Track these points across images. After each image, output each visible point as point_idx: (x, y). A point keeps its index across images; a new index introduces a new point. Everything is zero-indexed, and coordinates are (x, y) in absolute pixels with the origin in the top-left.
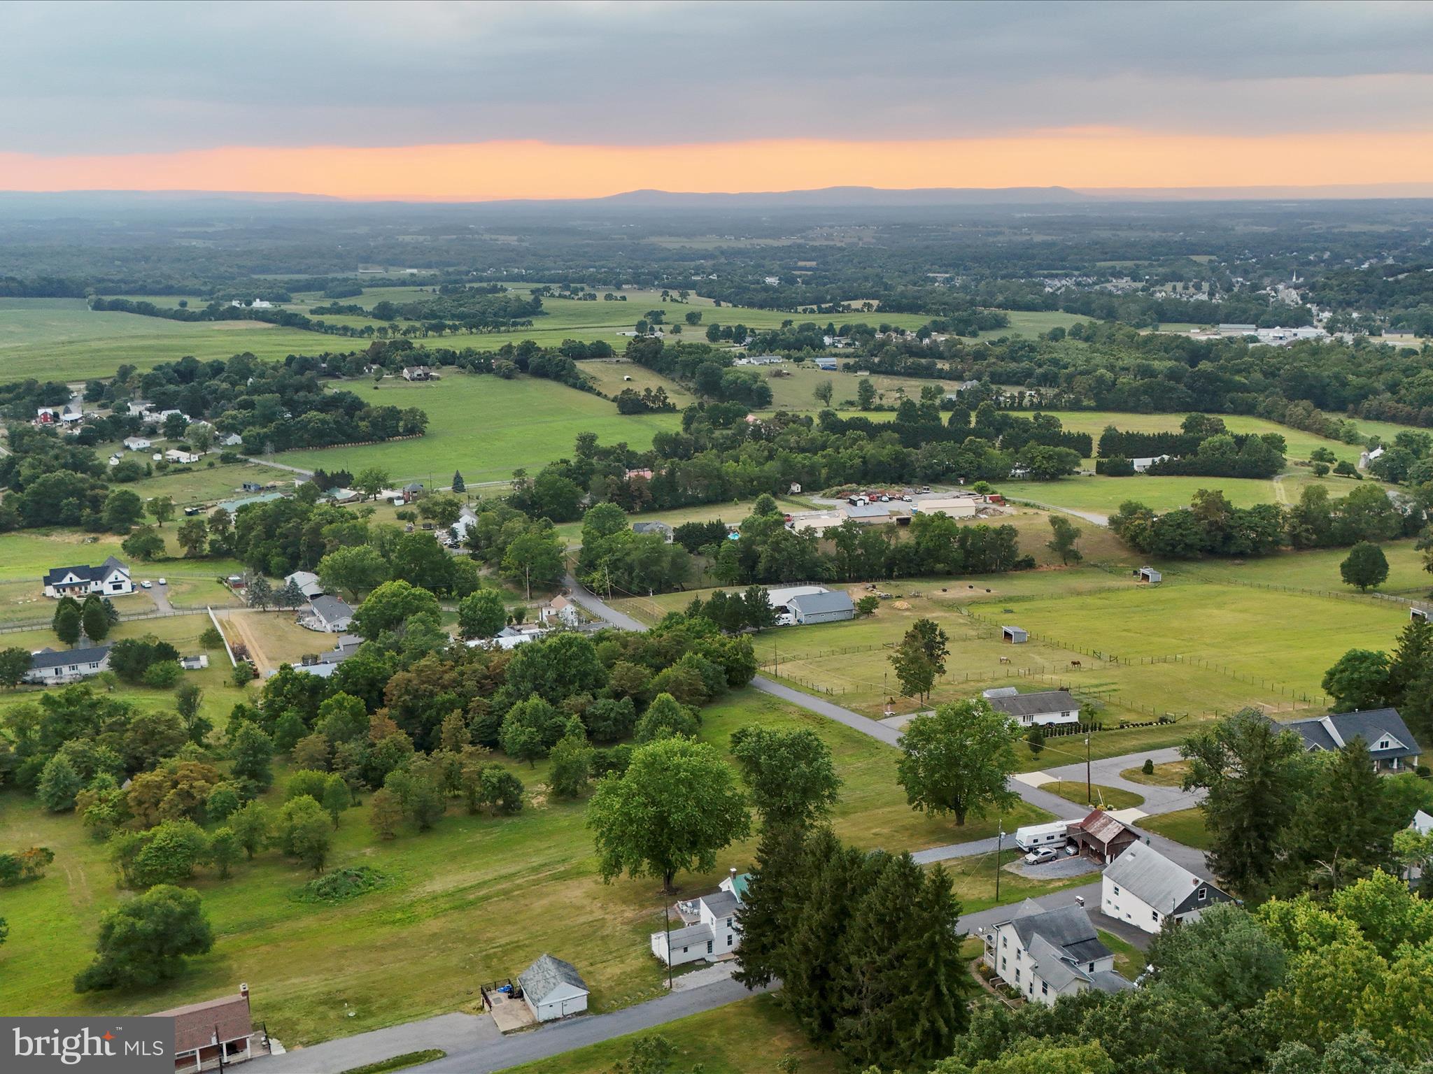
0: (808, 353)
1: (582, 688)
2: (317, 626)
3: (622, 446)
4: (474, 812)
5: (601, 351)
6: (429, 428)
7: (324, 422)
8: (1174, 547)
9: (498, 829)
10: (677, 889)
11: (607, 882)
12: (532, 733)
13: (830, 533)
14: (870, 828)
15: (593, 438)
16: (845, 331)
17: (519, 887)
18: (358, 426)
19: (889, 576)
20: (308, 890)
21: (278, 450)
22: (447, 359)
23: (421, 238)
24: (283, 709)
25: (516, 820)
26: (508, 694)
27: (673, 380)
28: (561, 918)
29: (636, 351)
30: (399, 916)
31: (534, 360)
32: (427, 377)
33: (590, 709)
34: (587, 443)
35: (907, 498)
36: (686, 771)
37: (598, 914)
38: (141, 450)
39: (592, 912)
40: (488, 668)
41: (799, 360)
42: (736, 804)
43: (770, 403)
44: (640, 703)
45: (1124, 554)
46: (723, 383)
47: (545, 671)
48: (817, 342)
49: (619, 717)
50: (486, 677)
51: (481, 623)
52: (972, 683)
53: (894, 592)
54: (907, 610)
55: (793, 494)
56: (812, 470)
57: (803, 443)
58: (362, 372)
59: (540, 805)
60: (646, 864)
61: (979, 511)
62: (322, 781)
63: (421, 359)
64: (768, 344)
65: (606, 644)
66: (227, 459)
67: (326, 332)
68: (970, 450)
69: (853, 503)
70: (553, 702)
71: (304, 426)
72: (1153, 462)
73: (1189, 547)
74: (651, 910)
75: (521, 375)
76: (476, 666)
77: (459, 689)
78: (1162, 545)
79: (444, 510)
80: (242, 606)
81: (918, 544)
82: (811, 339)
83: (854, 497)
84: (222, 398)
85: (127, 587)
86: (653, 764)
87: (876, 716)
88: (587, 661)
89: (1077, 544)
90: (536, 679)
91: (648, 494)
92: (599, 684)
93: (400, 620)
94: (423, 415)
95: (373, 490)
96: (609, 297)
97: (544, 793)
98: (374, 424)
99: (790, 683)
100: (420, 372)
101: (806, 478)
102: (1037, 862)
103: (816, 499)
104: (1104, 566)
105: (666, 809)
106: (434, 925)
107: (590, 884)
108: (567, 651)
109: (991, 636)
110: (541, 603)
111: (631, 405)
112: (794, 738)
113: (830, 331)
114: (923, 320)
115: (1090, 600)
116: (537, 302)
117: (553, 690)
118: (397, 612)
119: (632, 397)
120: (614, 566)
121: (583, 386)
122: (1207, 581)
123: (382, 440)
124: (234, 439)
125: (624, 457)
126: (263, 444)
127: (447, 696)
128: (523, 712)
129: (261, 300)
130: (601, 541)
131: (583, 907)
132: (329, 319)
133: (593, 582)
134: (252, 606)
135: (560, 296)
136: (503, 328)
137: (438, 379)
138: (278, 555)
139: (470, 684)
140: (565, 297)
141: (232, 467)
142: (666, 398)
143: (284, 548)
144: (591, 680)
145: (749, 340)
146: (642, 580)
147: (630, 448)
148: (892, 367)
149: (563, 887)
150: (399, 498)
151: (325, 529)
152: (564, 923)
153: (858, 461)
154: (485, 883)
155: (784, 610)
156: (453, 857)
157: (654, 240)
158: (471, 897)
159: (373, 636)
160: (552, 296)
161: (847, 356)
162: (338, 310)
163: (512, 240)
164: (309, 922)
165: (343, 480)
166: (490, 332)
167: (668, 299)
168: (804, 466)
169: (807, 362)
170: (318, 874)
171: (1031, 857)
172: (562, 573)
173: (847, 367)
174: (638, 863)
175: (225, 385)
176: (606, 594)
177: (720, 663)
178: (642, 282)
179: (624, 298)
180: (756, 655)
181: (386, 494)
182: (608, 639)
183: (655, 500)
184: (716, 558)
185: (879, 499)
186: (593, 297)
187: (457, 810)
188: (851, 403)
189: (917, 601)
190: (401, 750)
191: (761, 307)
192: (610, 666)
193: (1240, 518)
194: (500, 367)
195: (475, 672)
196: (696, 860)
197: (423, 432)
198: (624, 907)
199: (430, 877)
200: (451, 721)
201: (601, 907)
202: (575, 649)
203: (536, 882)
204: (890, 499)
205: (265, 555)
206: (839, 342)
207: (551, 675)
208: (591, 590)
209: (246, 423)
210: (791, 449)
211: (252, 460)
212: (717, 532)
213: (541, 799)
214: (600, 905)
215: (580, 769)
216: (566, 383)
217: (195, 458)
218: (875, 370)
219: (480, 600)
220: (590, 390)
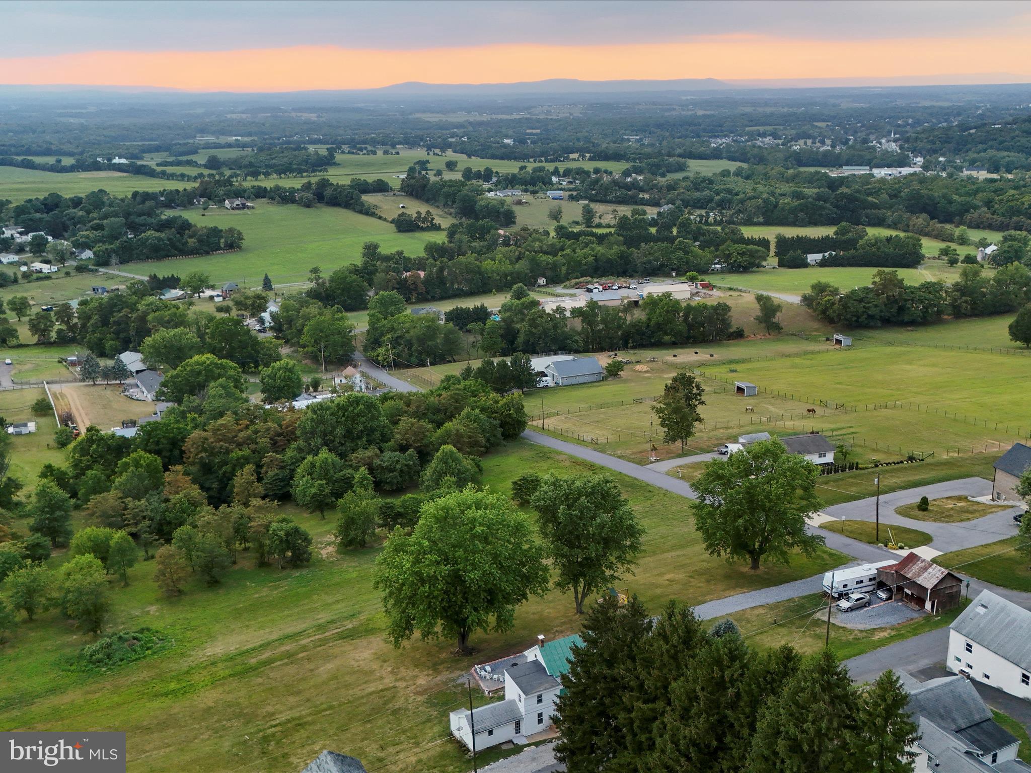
0: (541, 188)
1: (370, 442)
2: (139, 396)
3: (400, 253)
4: (263, 564)
5: (381, 187)
6: (245, 243)
7: (159, 239)
8: (858, 317)
9: (284, 583)
10: (473, 649)
11: (397, 644)
12: (321, 485)
13: (576, 312)
14: (661, 574)
15: (376, 247)
16: (567, 173)
17: (304, 648)
18: (187, 242)
19: (625, 347)
20: (81, 657)
21: (123, 261)
22: (260, 193)
23: (244, 116)
24: (89, 467)
25: (305, 572)
26: (300, 450)
27: (438, 207)
28: (347, 686)
29: (408, 186)
30: (173, 686)
31: (328, 192)
32: (244, 207)
33: (377, 462)
34: (371, 250)
35: (633, 286)
36: (481, 525)
37: (389, 681)
38: (10, 263)
39: (381, 678)
40: (280, 426)
41: (534, 193)
42: (533, 558)
43: (514, 223)
44: (424, 456)
45: (816, 325)
46: (477, 207)
47: (334, 429)
48: (547, 180)
49: (405, 468)
50: (279, 435)
51: (280, 389)
52: (722, 431)
53: (634, 358)
54: (647, 372)
55: (540, 286)
56: (555, 267)
57: (545, 248)
58: (193, 204)
59: (329, 555)
60: (439, 626)
61: (693, 295)
62: (108, 538)
63: (239, 194)
64: (510, 182)
65: (390, 403)
66: (81, 269)
67: (168, 179)
68: (679, 249)
69: (590, 291)
70: (342, 456)
71: (144, 242)
72: (824, 256)
73: (871, 317)
74: (445, 676)
75: (318, 205)
76: (270, 424)
77: (253, 446)
78: (849, 316)
79: (254, 302)
80: (75, 380)
81: (649, 319)
82: (543, 178)
83: (590, 286)
84: (79, 223)
86: (446, 518)
87: (642, 462)
88: (373, 418)
89: (778, 317)
90: (325, 435)
91: (422, 290)
92: (385, 438)
93: (202, 386)
94: (240, 233)
95: (197, 289)
96: (386, 152)
97: (333, 543)
98: (200, 241)
99: (557, 434)
100: (238, 202)
101: (549, 273)
102: (851, 609)
103: (559, 290)
104: (799, 335)
105: (461, 566)
106: (209, 697)
107: (379, 643)
108: (355, 408)
109: (725, 391)
110: (334, 374)
111: (405, 225)
112: (593, 487)
113: (556, 172)
114: (624, 166)
115: (797, 360)
116: (333, 157)
117: (342, 445)
118: (201, 379)
119: (407, 219)
120: (396, 342)
121: (368, 212)
122: (890, 344)
123: (207, 253)
124: (88, 254)
125: (401, 261)
126: (110, 257)
127: (240, 453)
128: (313, 465)
129: (120, 158)
130: (385, 322)
131: (372, 672)
132: (169, 170)
133: (378, 356)
134: (83, 380)
135: (349, 153)
136: (305, 174)
137: (253, 208)
138: (112, 340)
139: (264, 441)
140: (353, 153)
141: (85, 275)
142: (433, 219)
143: (117, 333)
144: (377, 434)
145: (494, 179)
146: (420, 353)
147: (406, 254)
148: (605, 196)
149: (352, 648)
150: (218, 296)
151: (150, 317)
152: (351, 692)
153: (591, 259)
154: (269, 644)
155: (544, 374)
156: (237, 614)
157: (418, 115)
158: (253, 661)
159: (179, 401)
160: (343, 152)
161: (570, 190)
162: (179, 164)
163: (313, 117)
164: (74, 696)
165: (172, 282)
166: (295, 177)
167: (431, 153)
168: (548, 264)
169: (540, 194)
170: (96, 638)
171: (844, 604)
172: (353, 350)
173: (571, 198)
174: (431, 625)
175: (81, 213)
176: (389, 366)
177: (495, 418)
178: (411, 143)
179: (398, 153)
180: (526, 410)
181: (208, 293)
182: (392, 398)
183: (427, 292)
184: (482, 334)
185: (610, 288)
186: (374, 153)
187: (247, 563)
188: (577, 223)
189: (654, 365)
190: (194, 504)
191: (502, 158)
192: (396, 423)
193: (912, 293)
194: (301, 198)
195: (268, 429)
196: (492, 619)
197: (240, 247)
198: (416, 672)
199: (211, 637)
200: (244, 476)
201: (392, 672)
202: (361, 406)
203: (323, 642)
204: (619, 288)
205: (101, 340)
206: (563, 180)
207: (340, 431)
208: (376, 363)
209: (97, 241)
210: (535, 252)
211: (101, 270)
212: (482, 314)
213: (330, 549)
214: (390, 669)
215: (368, 520)
216: (354, 210)
217: (54, 269)
218: (593, 200)
219: (279, 369)
220: (373, 215)
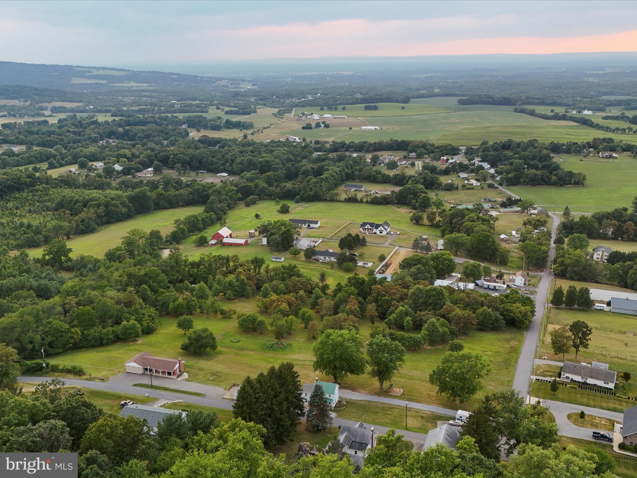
6: (586, 182)
18: (551, 178)
20: (267, 344)
32: (610, 157)
38: (463, 178)
63: (613, 148)
67: (599, 129)
71: (527, 176)
80: (409, 247)
85: (384, 233)
94: (584, 177)
95: (526, 209)
98: (559, 178)
100: (608, 154)
108: (433, 292)
120: (562, 263)
123: (562, 185)
127: (387, 298)
129: (588, 110)
132: (604, 123)
137: (616, 158)
141: (490, 190)
162: (616, 118)
172: (547, 261)
197: (583, 184)
199: (299, 353)
209: (506, 171)
211: (500, 188)
212: (633, 258)
217: (479, 184)
